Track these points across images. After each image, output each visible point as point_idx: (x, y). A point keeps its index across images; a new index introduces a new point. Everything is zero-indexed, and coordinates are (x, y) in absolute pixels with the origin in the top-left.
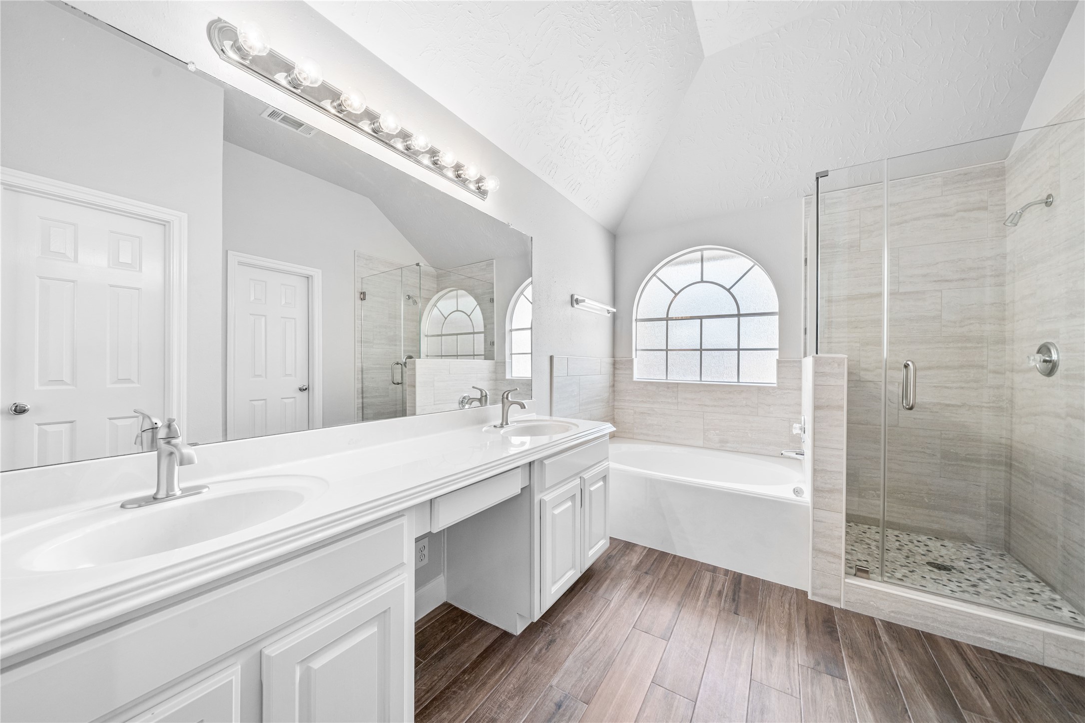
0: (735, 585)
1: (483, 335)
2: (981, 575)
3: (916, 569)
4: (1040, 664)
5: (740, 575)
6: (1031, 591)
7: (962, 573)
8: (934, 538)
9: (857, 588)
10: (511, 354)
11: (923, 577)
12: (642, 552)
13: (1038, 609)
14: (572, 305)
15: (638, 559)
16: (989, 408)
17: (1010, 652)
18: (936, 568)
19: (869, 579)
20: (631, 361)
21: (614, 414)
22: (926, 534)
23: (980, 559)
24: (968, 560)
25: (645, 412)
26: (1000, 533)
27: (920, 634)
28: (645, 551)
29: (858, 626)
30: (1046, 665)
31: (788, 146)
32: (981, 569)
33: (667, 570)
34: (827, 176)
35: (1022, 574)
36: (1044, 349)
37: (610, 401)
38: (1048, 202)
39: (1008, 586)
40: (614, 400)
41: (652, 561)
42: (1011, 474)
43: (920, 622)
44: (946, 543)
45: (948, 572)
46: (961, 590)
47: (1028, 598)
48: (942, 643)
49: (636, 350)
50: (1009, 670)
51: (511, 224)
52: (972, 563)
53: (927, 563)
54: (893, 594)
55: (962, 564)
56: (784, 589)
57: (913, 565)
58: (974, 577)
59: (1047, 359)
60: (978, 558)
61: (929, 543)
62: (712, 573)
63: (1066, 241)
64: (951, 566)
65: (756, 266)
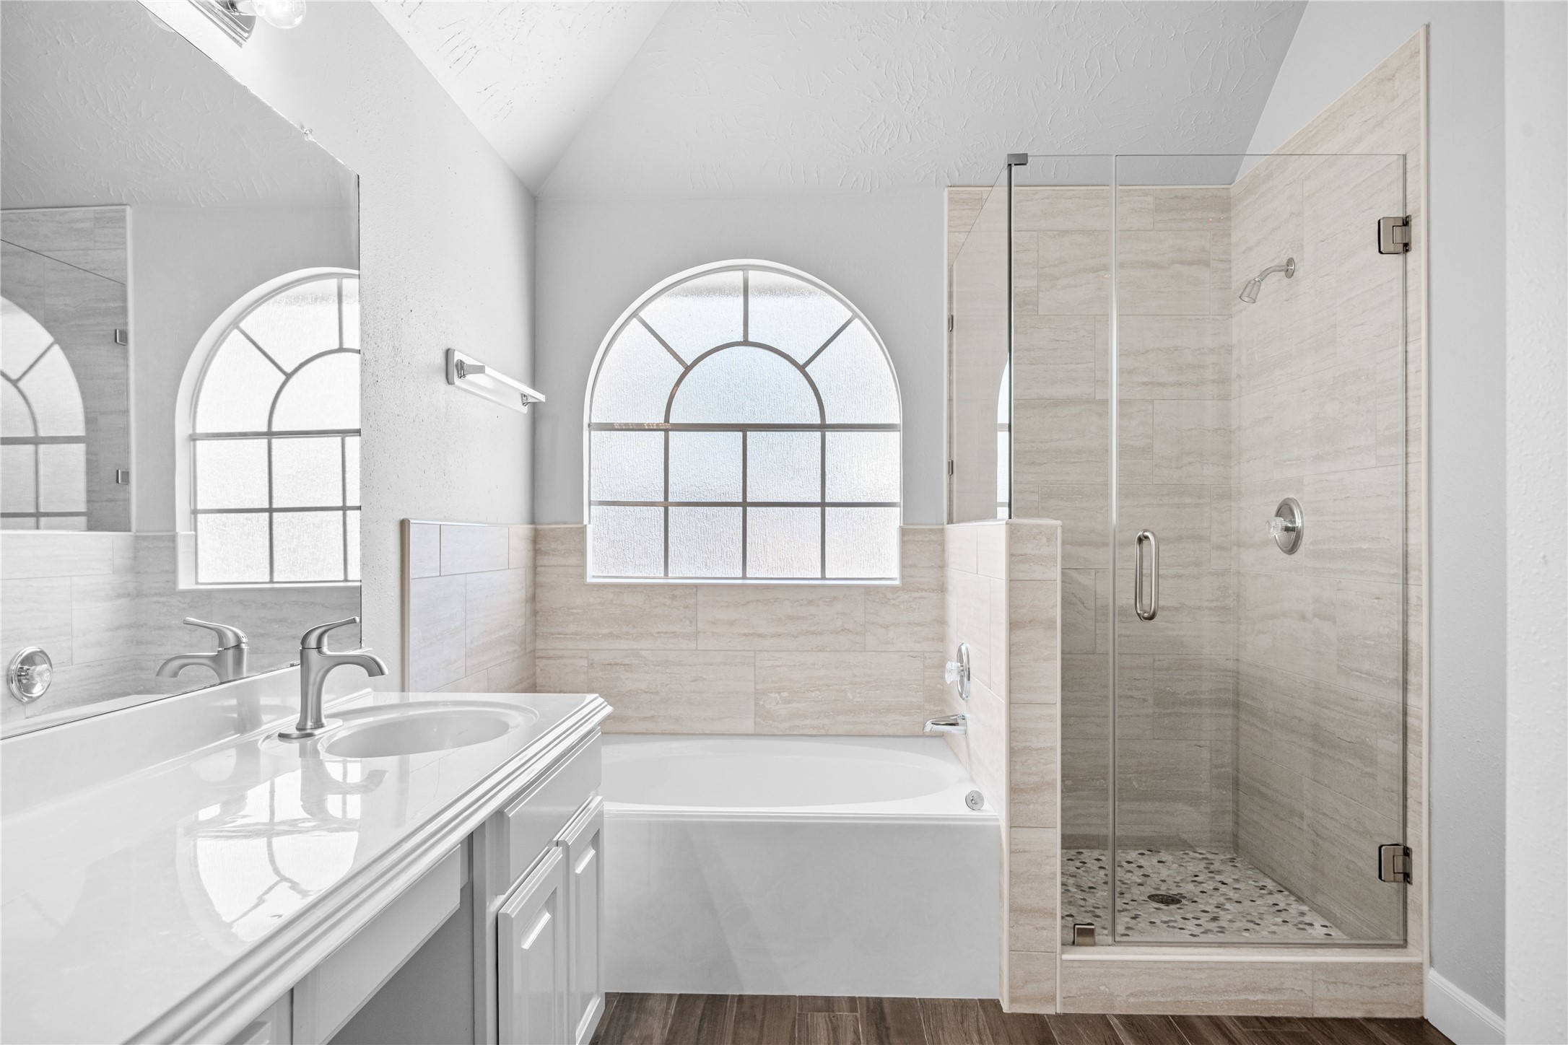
0: (876, 1025)
1: (81, 448)
2: (1218, 899)
3: (1140, 911)
4: (1309, 1017)
5: (879, 1001)
6: (1277, 908)
7: (1195, 902)
8: (1146, 852)
9: (1080, 967)
10: (195, 512)
11: (1151, 922)
12: (668, 1008)
13: (1290, 933)
14: (449, 381)
15: (664, 1027)
16: (1211, 609)
17: (1277, 1010)
18: (1162, 903)
19: (1094, 945)
20: (582, 531)
21: (534, 674)
22: (1136, 847)
23: (1210, 872)
24: (1196, 879)
25: (619, 661)
26: (1227, 823)
27: (1171, 1021)
28: (674, 1005)
29: (1089, 1037)
30: (1315, 1016)
31: (930, 76)
32: (1216, 889)
33: (735, 1033)
34: (1025, 164)
35: (1261, 884)
36: (1285, 510)
37: (528, 640)
38: (1288, 269)
39: (1251, 907)
40: (536, 635)
41: (697, 1023)
42: (1238, 718)
43: (1169, 999)
44: (1164, 856)
45: (1178, 906)
46: (1202, 931)
47: (1276, 919)
48: (1200, 1025)
49: (590, 503)
50: (1282, 1040)
51: (311, 132)
52: (1202, 883)
53: (1149, 897)
54: (1132, 962)
55: (1191, 887)
56: (962, 1006)
57: (1132, 905)
58: (1210, 904)
59: (1289, 525)
60: (1207, 871)
61: (1142, 862)
62: (827, 1014)
63: (1311, 338)
64: (1179, 894)
65: (856, 321)
